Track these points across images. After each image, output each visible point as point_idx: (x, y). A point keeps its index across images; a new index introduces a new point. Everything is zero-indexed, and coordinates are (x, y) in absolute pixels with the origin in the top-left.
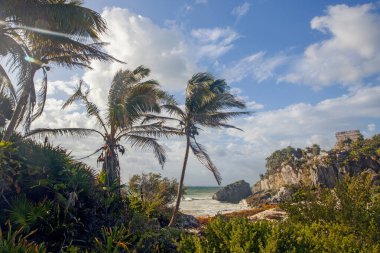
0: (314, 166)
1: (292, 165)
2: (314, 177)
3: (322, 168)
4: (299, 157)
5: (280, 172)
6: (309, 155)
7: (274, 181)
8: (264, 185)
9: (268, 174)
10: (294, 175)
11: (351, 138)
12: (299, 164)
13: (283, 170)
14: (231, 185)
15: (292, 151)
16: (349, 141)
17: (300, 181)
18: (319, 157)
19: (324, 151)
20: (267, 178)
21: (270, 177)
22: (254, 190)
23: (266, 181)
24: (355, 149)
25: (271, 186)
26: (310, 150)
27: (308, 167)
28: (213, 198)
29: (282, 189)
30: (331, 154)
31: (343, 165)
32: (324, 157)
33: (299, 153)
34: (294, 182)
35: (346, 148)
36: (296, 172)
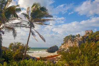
0: (78, 41)
1: (71, 41)
2: (77, 44)
3: (80, 41)
4: (74, 38)
5: (67, 43)
6: (77, 37)
7: (66, 46)
8: (63, 47)
9: (64, 43)
10: (72, 44)
11: (90, 32)
12: (73, 40)
13: (69, 42)
14: (52, 47)
15: (72, 36)
16: (89, 33)
17: (73, 46)
18: (79, 38)
19: (81, 36)
20: (64, 45)
21: (65, 44)
22: (59, 48)
23: (63, 45)
24: (90, 36)
25: (65, 47)
26: (77, 36)
27: (76, 41)
28: (46, 51)
29: (68, 48)
30: (83, 37)
31: (86, 40)
32: (81, 38)
33: (74, 37)
34: (71, 46)
35: (88, 35)
36: (72, 43)
